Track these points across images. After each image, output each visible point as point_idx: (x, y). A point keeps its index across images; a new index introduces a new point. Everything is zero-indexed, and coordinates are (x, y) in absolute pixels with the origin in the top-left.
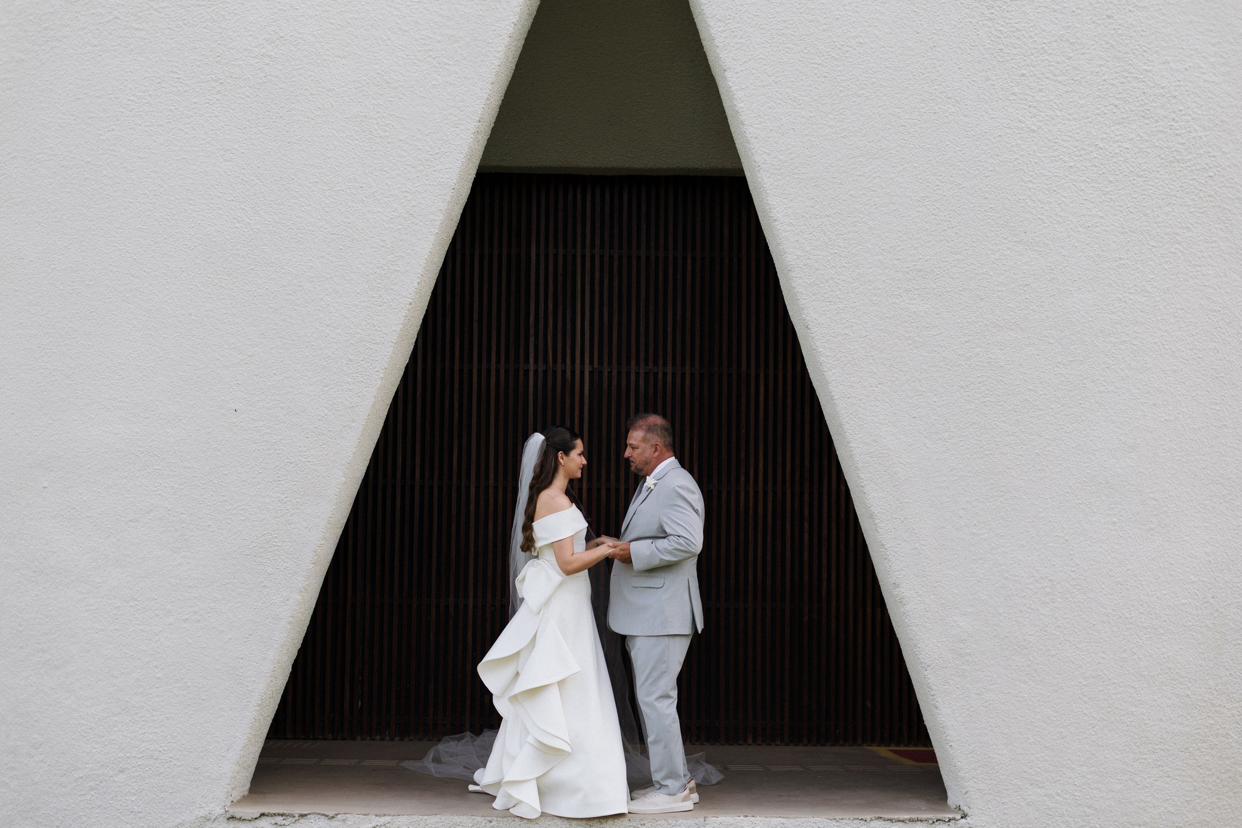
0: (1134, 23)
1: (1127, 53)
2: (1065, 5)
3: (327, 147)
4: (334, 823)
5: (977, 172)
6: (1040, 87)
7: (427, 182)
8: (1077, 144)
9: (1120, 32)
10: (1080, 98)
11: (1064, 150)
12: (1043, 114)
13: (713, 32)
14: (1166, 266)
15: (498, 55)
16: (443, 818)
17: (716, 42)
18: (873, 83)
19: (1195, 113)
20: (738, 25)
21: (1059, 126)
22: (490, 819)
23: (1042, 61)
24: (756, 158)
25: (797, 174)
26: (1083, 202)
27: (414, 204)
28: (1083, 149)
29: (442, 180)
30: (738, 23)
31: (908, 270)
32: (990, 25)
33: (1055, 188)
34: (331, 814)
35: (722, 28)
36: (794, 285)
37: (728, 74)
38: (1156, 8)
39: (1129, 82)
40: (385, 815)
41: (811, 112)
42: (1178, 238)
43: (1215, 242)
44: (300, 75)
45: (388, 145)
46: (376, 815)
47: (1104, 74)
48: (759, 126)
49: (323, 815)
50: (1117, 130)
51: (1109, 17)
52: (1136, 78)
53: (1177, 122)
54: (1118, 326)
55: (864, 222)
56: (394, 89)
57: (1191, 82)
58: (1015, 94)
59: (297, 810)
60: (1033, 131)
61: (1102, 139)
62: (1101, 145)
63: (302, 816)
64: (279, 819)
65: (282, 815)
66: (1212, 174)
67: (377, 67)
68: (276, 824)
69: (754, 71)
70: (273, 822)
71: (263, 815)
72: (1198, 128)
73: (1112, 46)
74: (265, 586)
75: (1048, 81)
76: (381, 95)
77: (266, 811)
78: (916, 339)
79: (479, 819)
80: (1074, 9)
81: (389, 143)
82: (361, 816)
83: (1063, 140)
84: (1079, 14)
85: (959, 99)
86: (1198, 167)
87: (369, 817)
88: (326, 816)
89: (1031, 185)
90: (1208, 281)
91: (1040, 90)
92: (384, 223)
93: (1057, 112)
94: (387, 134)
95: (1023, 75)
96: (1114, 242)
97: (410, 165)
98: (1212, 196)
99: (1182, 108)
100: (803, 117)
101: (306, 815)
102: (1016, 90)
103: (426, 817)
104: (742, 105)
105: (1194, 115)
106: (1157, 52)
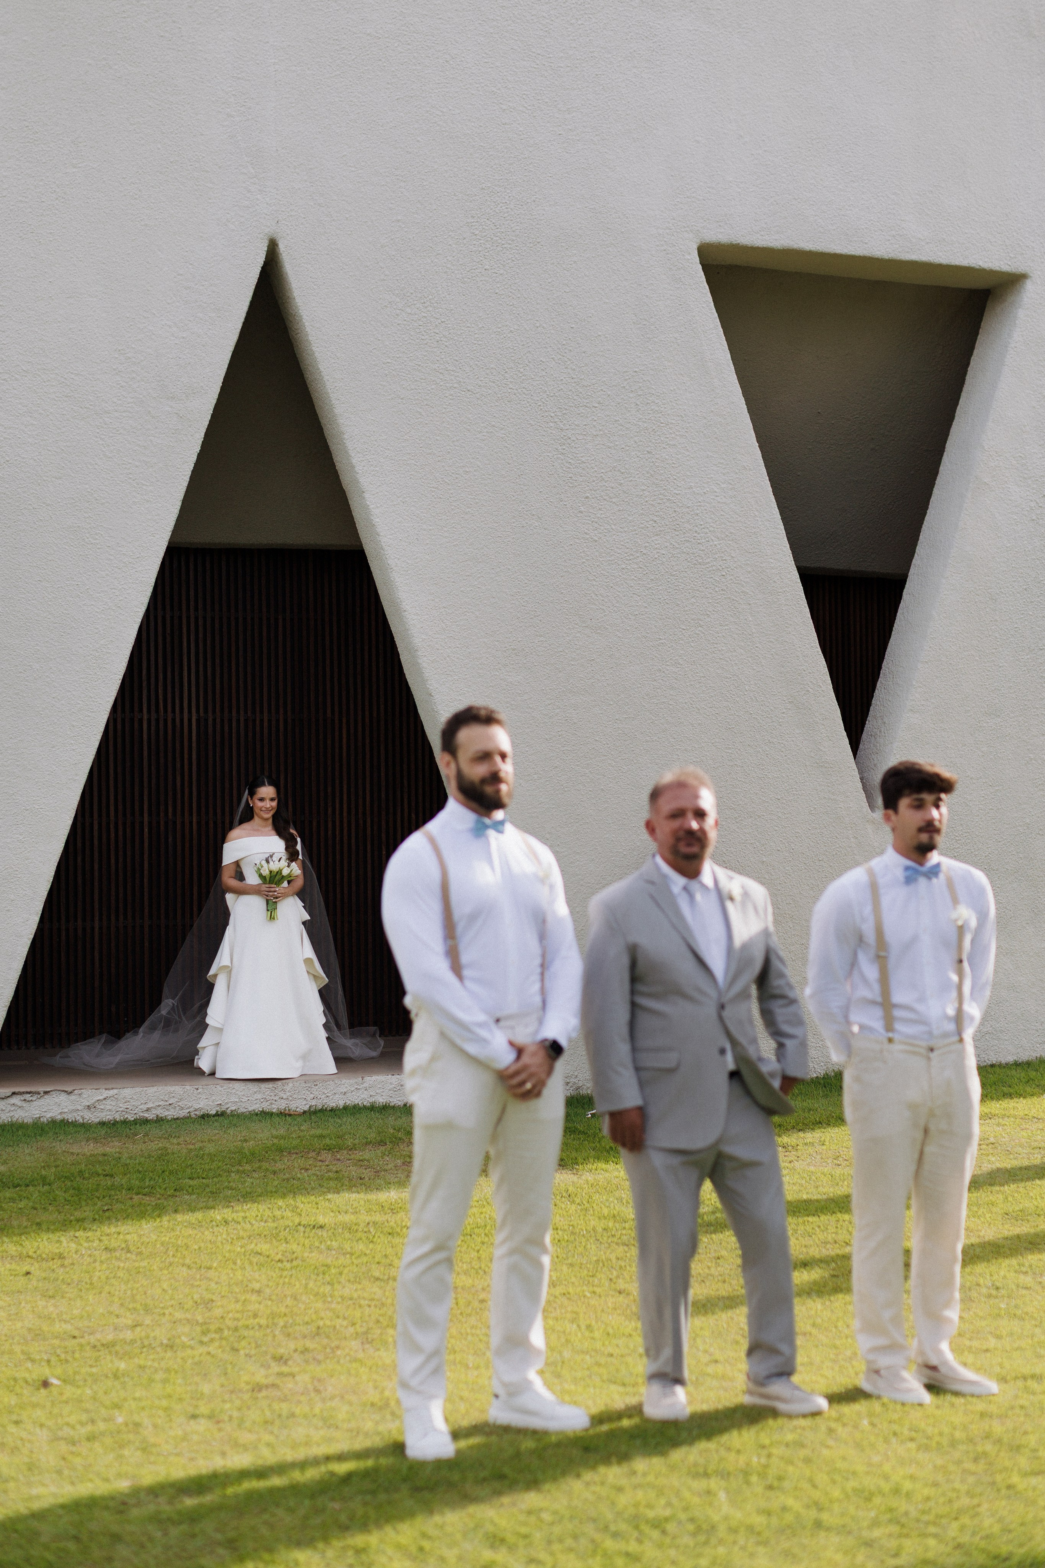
0: (667, 457)
1: (662, 480)
2: (617, 443)
3: (48, 552)
4: (73, 1097)
5: (555, 572)
6: (600, 507)
7: (131, 581)
8: (627, 550)
9: (657, 464)
10: (629, 515)
11: (618, 555)
12: (602, 528)
13: (354, 461)
14: (692, 644)
15: (185, 478)
16: (160, 1088)
17: (356, 469)
18: (477, 503)
19: (711, 526)
20: (373, 456)
21: (614, 537)
22: (196, 1087)
23: (601, 486)
24: (389, 562)
25: (420, 574)
26: (632, 595)
27: (121, 598)
28: (632, 555)
29: (143, 579)
30: (373, 454)
31: (505, 649)
32: (562, 458)
33: (612, 585)
34: (69, 1089)
35: (361, 459)
36: (420, 661)
37: (366, 495)
38: (683, 446)
39: (664, 503)
40: (113, 1089)
41: (430, 526)
42: (700, 622)
43: (727, 625)
44: (24, 492)
45: (98, 551)
46: (106, 1089)
47: (646, 497)
48: (391, 537)
49: (63, 1091)
50: (656, 540)
51: (648, 452)
52: (669, 500)
53: (699, 534)
54: (658, 690)
55: (472, 612)
56: (102, 504)
57: (708, 503)
58: (581, 512)
59: (41, 1089)
60: (596, 541)
61: (646, 547)
62: (645, 552)
63: (46, 1093)
64: (28, 1097)
65: (29, 1093)
66: (724, 574)
67: (87, 486)
68: (25, 1100)
69: (386, 493)
70: (22, 1098)
71: (14, 1093)
72: (713, 538)
73: (651, 475)
74: (8, 910)
75: (606, 502)
76: (91, 510)
77: (17, 1090)
78: (512, 703)
79: (188, 1087)
80: (623, 446)
81: (99, 548)
82: (94, 1090)
83: (617, 547)
84: (628, 450)
85: (540, 516)
86: (714, 568)
87: (101, 1090)
88: (66, 1092)
89: (595, 583)
90: (723, 655)
91: (600, 509)
92: (97, 614)
93: (613, 526)
94: (98, 541)
95: (587, 497)
96: (655, 626)
97: (116, 567)
98: (724, 590)
99: (702, 523)
100: (425, 530)
101: (49, 1092)
102: (582, 509)
103: (145, 1089)
104: (378, 520)
105: (711, 529)
106: (684, 479)
